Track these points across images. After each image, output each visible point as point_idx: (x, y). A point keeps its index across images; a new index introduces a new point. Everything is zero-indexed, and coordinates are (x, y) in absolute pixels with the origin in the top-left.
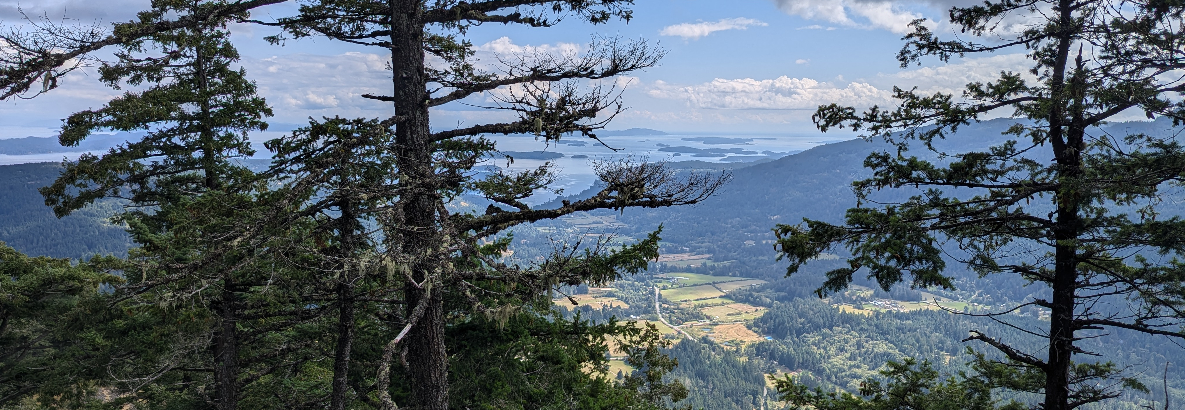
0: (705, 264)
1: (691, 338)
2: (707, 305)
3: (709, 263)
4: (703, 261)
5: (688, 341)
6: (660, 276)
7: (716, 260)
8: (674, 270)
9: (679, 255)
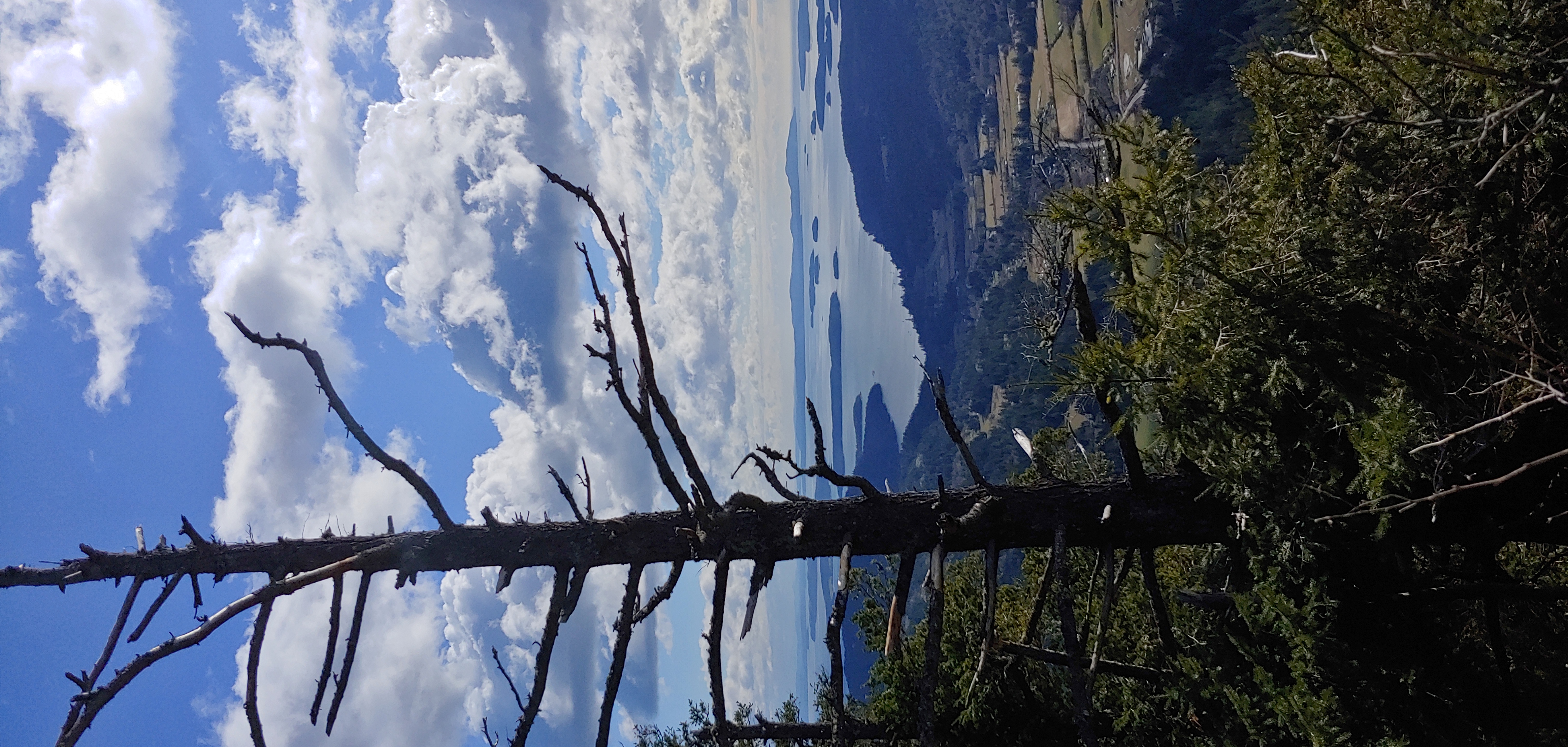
0: (1015, 61)
1: (1141, 93)
2: (1086, 61)
3: (1013, 54)
4: (1010, 64)
5: (1146, 99)
6: (1036, 140)
7: (1009, 41)
8: (1025, 114)
9: (1000, 104)
